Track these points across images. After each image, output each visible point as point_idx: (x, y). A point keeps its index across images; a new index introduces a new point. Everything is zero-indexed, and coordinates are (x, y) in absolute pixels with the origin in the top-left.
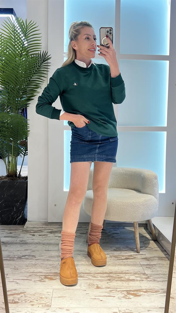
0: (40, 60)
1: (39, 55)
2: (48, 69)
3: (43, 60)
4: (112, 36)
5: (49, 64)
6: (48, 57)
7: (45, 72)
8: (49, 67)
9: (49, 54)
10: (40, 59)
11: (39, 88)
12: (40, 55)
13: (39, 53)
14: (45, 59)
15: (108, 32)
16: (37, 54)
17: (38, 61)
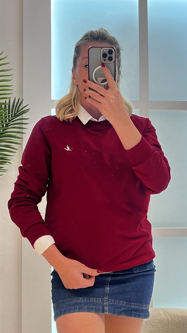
0: (9, 116)
1: (7, 106)
2: (23, 130)
3: (15, 114)
4: (114, 63)
5: (24, 121)
6: (24, 109)
7: (18, 135)
8: (24, 126)
9: (24, 104)
10: (9, 113)
11: (6, 162)
12: (9, 106)
13: (8, 102)
14: (18, 112)
15: (104, 55)
16: (3, 104)
17: (6, 117)
